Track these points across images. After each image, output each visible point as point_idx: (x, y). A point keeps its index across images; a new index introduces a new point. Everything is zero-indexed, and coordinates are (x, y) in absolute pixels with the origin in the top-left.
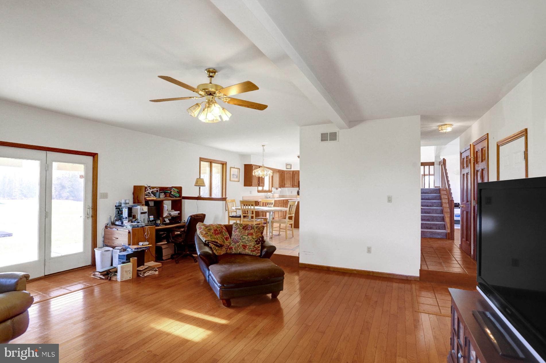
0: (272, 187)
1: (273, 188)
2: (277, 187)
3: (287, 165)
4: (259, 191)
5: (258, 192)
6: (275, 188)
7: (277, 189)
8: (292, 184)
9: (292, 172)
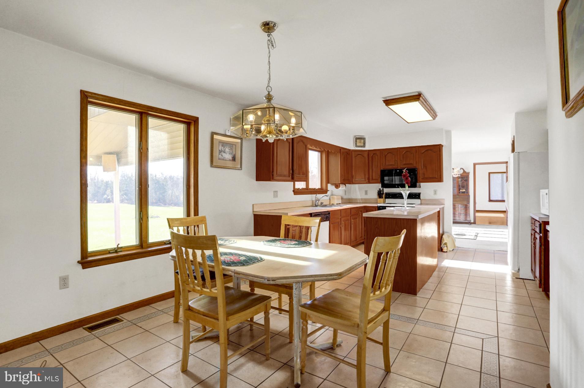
0: (328, 182)
1: (329, 185)
2: (337, 183)
3: (357, 139)
4: (297, 192)
5: (295, 194)
6: (332, 184)
7: (337, 186)
8: (367, 176)
9: (367, 153)
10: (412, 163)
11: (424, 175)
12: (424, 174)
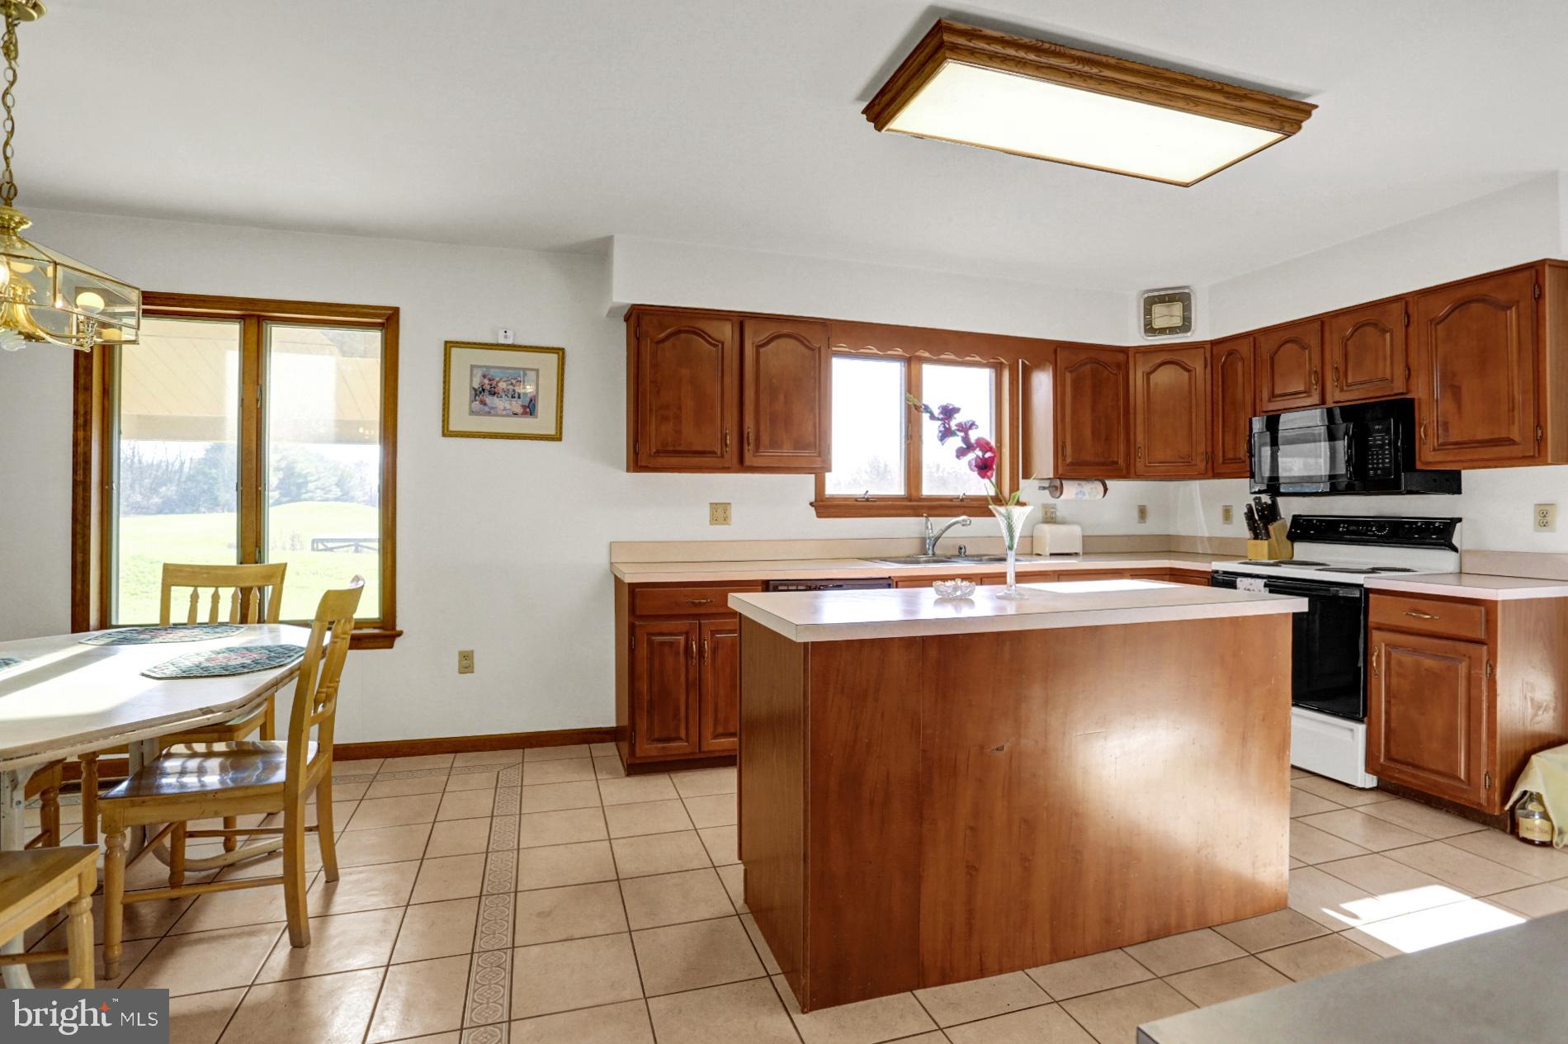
3: (1151, 300)
5: (819, 515)
10: (1388, 376)
11: (1446, 429)
12: (1446, 425)
